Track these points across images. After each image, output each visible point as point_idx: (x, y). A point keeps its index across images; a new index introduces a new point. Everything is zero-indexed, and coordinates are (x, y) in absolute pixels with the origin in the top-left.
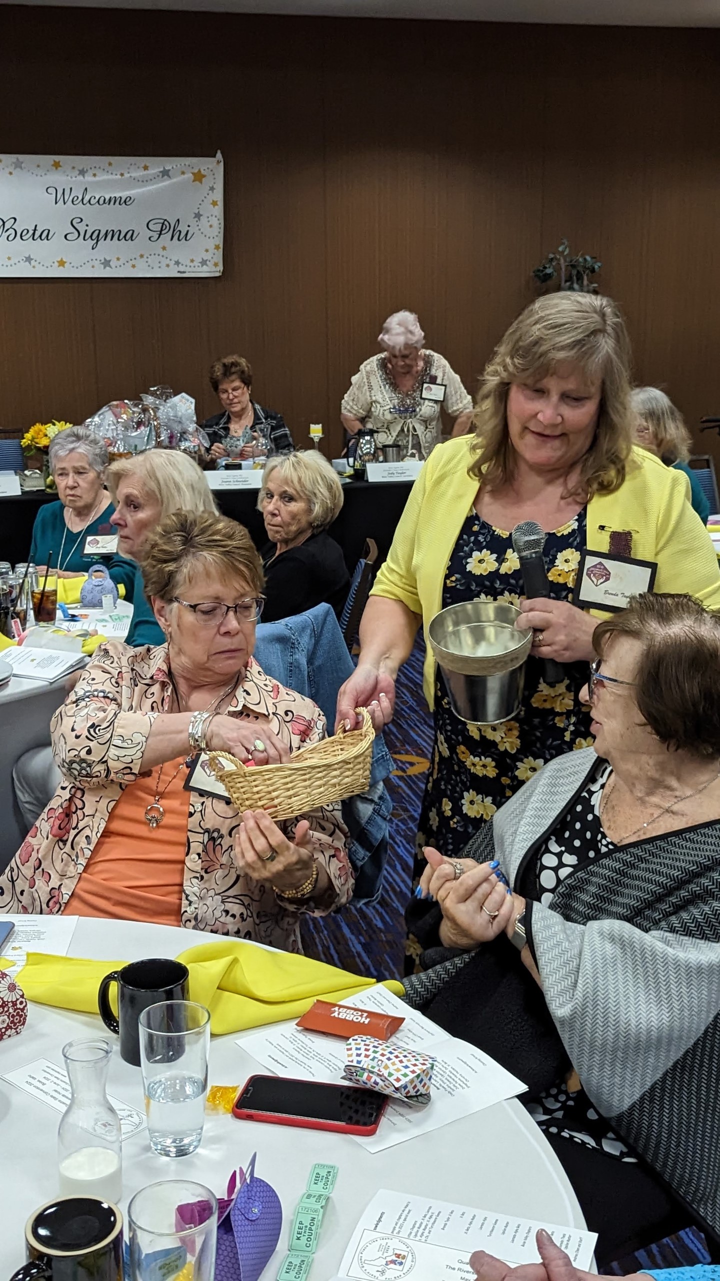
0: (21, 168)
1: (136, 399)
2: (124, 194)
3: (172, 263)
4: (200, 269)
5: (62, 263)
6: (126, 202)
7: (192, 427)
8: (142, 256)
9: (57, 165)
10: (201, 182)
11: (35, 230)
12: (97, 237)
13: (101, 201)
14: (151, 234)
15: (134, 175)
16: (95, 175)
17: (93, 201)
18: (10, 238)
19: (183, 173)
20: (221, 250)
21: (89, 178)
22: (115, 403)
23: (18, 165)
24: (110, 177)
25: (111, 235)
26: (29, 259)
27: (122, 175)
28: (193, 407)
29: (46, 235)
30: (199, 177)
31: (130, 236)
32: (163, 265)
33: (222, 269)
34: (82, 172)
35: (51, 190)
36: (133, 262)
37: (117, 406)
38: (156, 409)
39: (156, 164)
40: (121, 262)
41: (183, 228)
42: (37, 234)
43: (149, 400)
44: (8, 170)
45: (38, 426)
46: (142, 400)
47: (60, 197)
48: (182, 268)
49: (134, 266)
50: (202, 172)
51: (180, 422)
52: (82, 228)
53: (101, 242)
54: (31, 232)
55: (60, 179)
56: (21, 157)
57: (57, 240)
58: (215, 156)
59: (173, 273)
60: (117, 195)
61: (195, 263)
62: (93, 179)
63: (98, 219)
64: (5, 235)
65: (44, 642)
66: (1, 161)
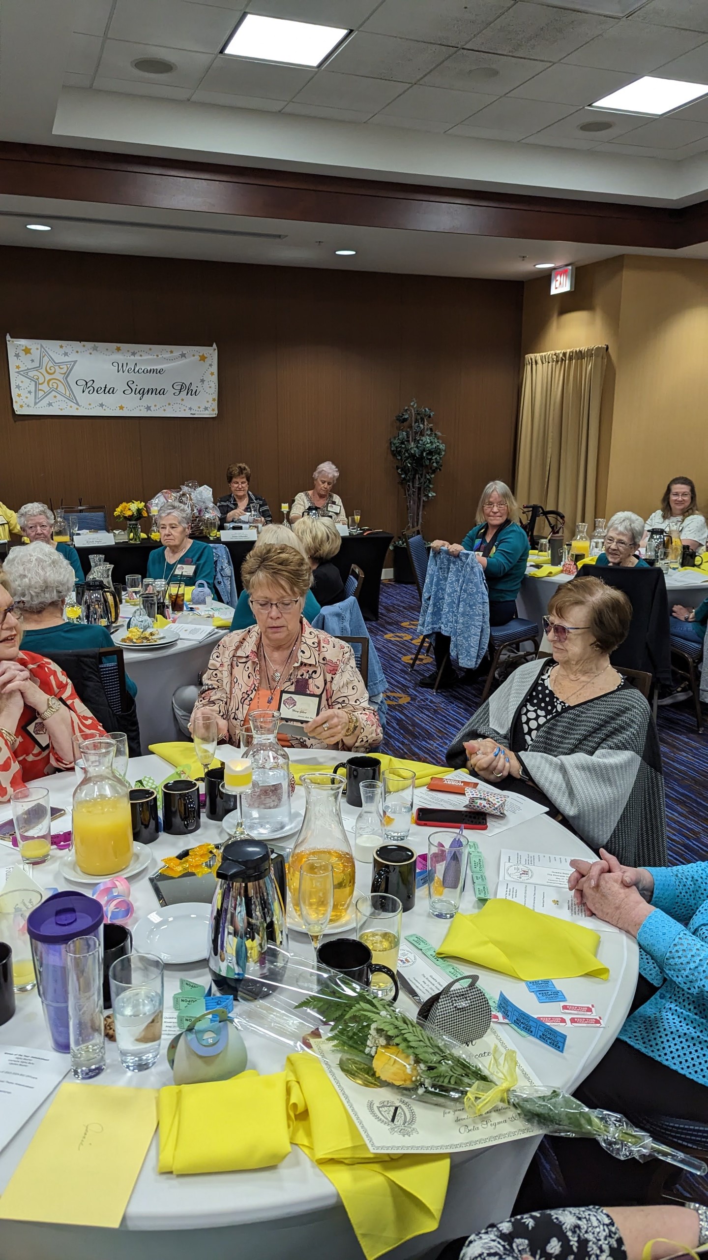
0: (97, 350)
1: (177, 488)
2: (159, 367)
3: (187, 409)
4: (204, 412)
5: (121, 408)
6: (160, 372)
7: (211, 505)
8: (169, 404)
9: (118, 349)
10: (204, 362)
11: (105, 388)
12: (142, 393)
13: (145, 371)
14: (175, 391)
15: (164, 356)
16: (141, 356)
17: (140, 371)
18: (91, 392)
19: (194, 356)
20: (216, 402)
21: (137, 357)
22: (165, 491)
23: (95, 349)
24: (150, 357)
25: (151, 391)
26: (102, 405)
27: (157, 356)
28: (211, 493)
29: (112, 391)
30: (203, 358)
31: (162, 392)
32: (182, 410)
33: (217, 413)
34: (134, 354)
35: (115, 364)
36: (165, 408)
37: (166, 493)
38: (190, 495)
39: (178, 350)
40: (157, 408)
41: (194, 388)
42: (107, 390)
43: (185, 489)
44: (89, 352)
45: (124, 504)
46: (181, 489)
47: (120, 368)
48: (193, 412)
49: (165, 410)
50: (205, 355)
51: (204, 502)
52: (133, 387)
53: (145, 395)
54: (103, 389)
55: (119, 357)
56: (97, 344)
57: (119, 393)
58: (212, 346)
59: (188, 415)
60: (155, 368)
61: (201, 409)
62: (140, 358)
63: (143, 382)
64: (87, 390)
65: (189, 620)
66: (84, 346)
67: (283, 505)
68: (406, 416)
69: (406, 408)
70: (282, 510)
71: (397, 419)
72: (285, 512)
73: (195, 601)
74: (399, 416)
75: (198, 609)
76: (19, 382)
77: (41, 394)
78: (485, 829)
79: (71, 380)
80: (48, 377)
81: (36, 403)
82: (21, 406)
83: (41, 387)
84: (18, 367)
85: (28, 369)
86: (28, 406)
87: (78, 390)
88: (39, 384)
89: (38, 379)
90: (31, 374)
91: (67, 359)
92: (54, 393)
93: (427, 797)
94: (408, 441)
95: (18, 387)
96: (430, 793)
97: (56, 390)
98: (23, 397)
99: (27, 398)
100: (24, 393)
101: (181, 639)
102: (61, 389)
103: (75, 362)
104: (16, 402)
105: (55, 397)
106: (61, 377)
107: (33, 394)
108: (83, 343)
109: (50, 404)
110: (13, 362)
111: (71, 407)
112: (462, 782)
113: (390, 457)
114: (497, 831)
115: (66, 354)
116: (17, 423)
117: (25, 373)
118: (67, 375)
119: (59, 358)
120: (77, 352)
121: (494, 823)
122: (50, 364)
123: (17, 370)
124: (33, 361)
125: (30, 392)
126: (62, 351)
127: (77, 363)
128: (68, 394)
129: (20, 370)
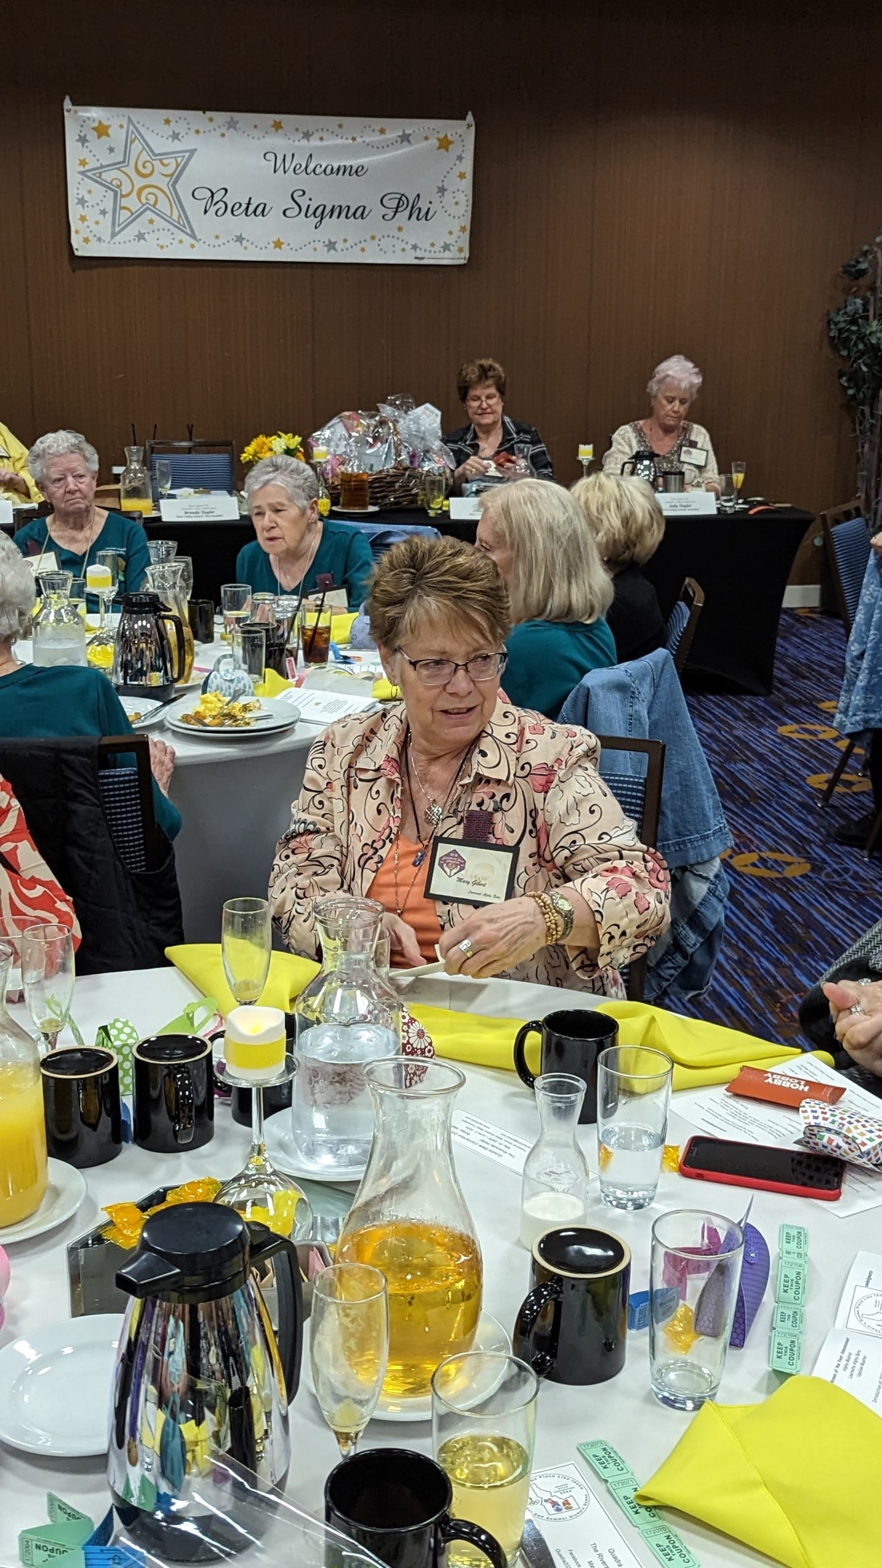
0: (235, 128)
1: (372, 409)
2: (355, 163)
3: (409, 247)
4: (441, 255)
5: (278, 244)
6: (357, 172)
7: (437, 444)
8: (373, 238)
9: (278, 126)
10: (447, 150)
11: (249, 204)
12: (320, 214)
13: (328, 171)
14: (385, 211)
15: (368, 140)
16: (321, 139)
17: (318, 170)
18: (220, 212)
19: (426, 138)
20: (467, 233)
21: (314, 142)
22: (347, 413)
23: (232, 125)
24: (339, 141)
25: (338, 211)
26: (240, 239)
27: (354, 139)
28: (438, 420)
29: (261, 210)
30: (445, 144)
31: (360, 213)
32: (398, 248)
33: (467, 255)
34: (307, 135)
35: (271, 157)
36: (363, 245)
37: (349, 417)
38: (395, 422)
39: (395, 127)
40: (348, 245)
41: (423, 205)
42: (251, 209)
43: (387, 411)
44: (219, 132)
45: (261, 439)
46: (378, 410)
47: (280, 164)
48: (419, 254)
49: (363, 250)
50: (449, 137)
51: (422, 439)
52: (303, 202)
53: (326, 220)
54: (244, 206)
55: (279, 143)
56: (234, 115)
57: (274, 215)
58: (464, 118)
59: (410, 260)
60: (348, 164)
61: (437, 248)
62: (318, 143)
63: (323, 192)
64: (213, 209)
65: (327, 683)
66: (211, 120)
67: (582, 447)
68: (864, 266)
69: (866, 248)
70: (580, 457)
71: (845, 272)
72: (585, 463)
73: (355, 642)
74: (850, 266)
75: (359, 659)
76: (83, 193)
77: (124, 215)
78: (836, 1198)
79: (184, 188)
80: (139, 182)
81: (114, 235)
82: (86, 240)
83: (124, 202)
84: (83, 163)
85: (102, 166)
86: (99, 239)
87: (194, 208)
88: (122, 196)
89: (119, 187)
90: (107, 176)
91: (176, 146)
92: (149, 215)
93: (723, 1112)
94: (866, 318)
95: (82, 202)
96: (732, 1102)
97: (153, 208)
98: (90, 223)
99: (97, 223)
100: (92, 214)
101: (302, 721)
102: (163, 205)
103: (193, 152)
104: (77, 232)
105: (151, 222)
106: (163, 183)
107: (109, 216)
108: (209, 114)
109: (141, 236)
110: (74, 151)
111: (181, 242)
112: (808, 1083)
113: (827, 351)
114: (862, 1205)
115: (175, 136)
116: (78, 272)
117: (95, 175)
118: (175, 178)
119: (161, 144)
120: (197, 132)
121: (858, 1187)
122: (145, 157)
123: (82, 169)
124: (111, 150)
125: (103, 212)
126: (168, 130)
127: (197, 153)
128: (175, 217)
129: (87, 167)
